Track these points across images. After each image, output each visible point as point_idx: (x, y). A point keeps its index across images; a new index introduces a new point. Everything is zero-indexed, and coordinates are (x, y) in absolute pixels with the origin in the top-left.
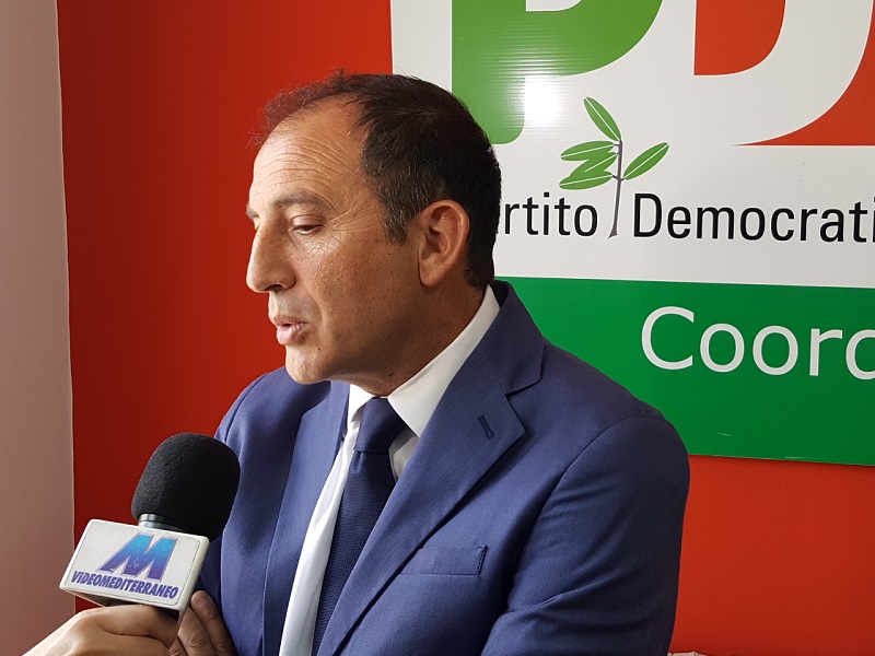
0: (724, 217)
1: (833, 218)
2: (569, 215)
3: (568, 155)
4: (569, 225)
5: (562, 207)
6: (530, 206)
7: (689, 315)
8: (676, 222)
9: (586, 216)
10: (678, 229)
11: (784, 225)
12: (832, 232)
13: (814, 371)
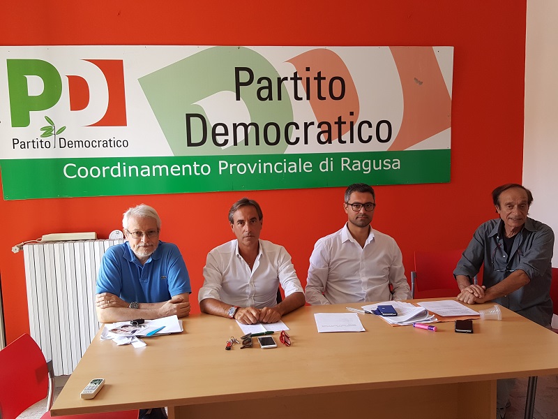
0: (81, 143)
1: (105, 142)
2: (43, 144)
3: (42, 129)
4: (43, 146)
5: (41, 141)
6: (33, 142)
7: (75, 165)
8: (69, 144)
9: (47, 143)
10: (70, 146)
11: (94, 144)
12: (105, 145)
13: (104, 176)
